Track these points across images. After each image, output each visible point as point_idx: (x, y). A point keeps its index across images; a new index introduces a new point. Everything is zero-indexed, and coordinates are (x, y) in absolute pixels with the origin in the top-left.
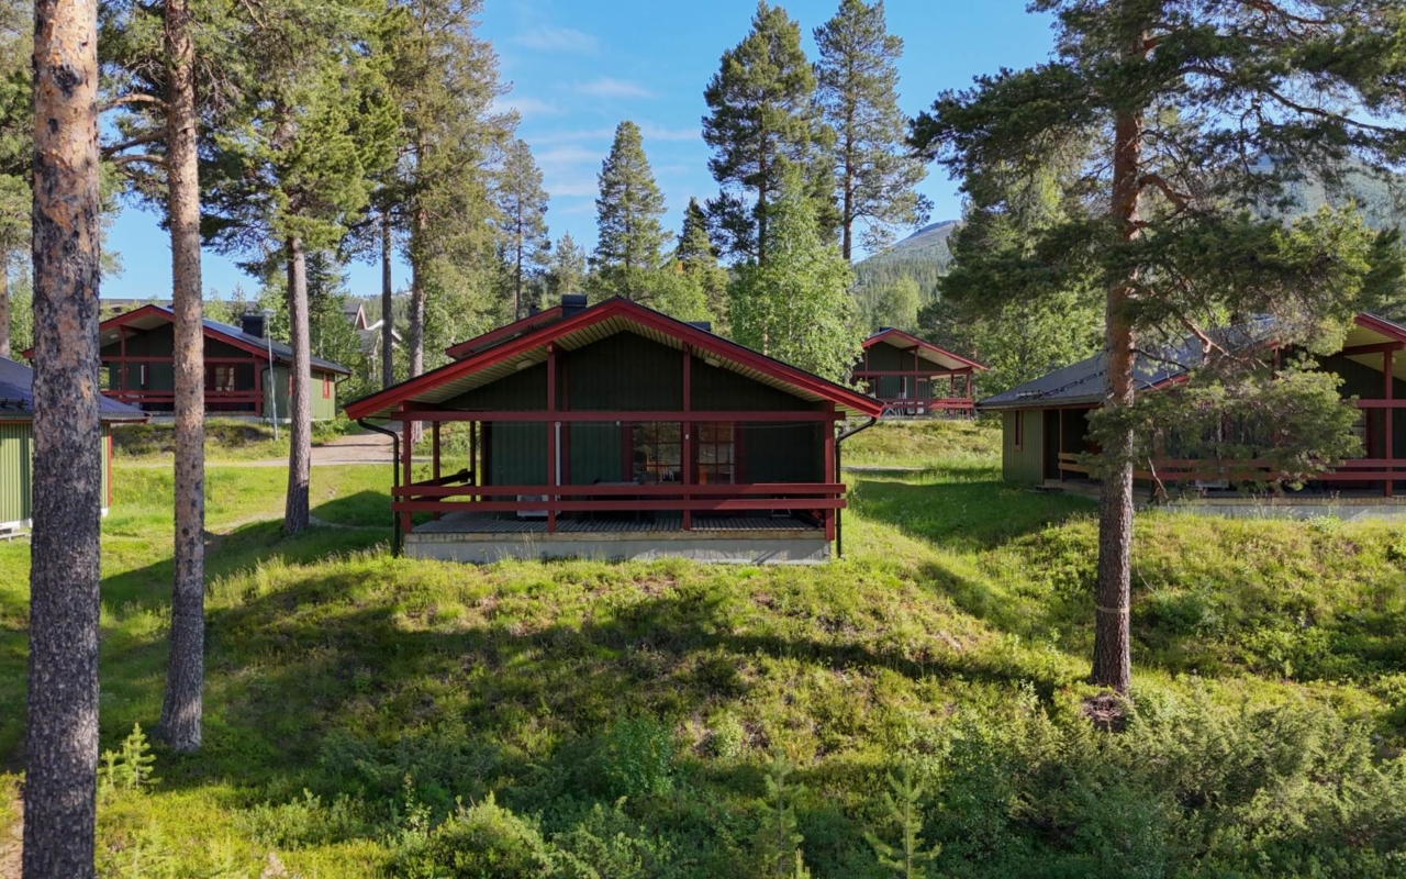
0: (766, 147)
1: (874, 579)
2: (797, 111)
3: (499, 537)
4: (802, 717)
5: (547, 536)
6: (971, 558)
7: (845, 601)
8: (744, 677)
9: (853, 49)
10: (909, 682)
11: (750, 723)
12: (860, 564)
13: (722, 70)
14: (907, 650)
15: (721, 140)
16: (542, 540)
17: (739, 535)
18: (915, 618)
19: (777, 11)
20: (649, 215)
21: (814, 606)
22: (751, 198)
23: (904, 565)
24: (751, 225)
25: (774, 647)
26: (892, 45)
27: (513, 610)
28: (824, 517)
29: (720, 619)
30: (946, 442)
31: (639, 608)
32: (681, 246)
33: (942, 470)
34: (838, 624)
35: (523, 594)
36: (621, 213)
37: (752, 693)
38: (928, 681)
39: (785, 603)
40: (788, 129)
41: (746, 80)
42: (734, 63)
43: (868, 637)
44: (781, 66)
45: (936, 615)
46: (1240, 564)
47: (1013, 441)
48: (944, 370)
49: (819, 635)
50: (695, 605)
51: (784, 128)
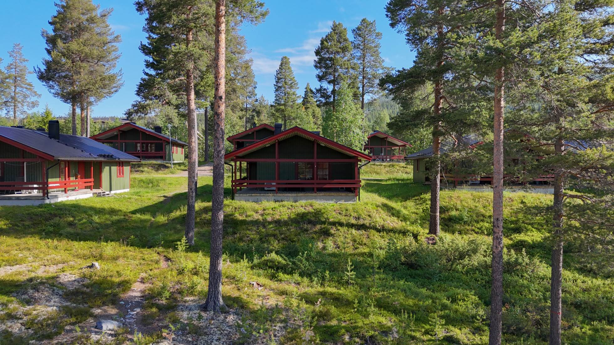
0: (335, 70)
1: (369, 207)
2: (346, 58)
3: (262, 195)
4: (349, 241)
5: (275, 195)
6: (399, 204)
7: (361, 212)
8: (332, 231)
9: (365, 36)
10: (378, 233)
11: (335, 243)
12: (365, 203)
13: (321, 44)
14: (378, 225)
15: (320, 68)
16: (274, 196)
17: (330, 195)
18: (380, 217)
19: (339, 24)
20: (292, 90)
21: (352, 214)
22: (330, 88)
23: (378, 203)
24: (330, 97)
25: (341, 224)
26: (378, 35)
27: (268, 214)
28: (355, 190)
29: (326, 217)
30: (397, 171)
31: (304, 213)
32: (304, 101)
33: (394, 179)
34: (359, 218)
35: (270, 210)
36: (283, 89)
37: (335, 235)
38: (383, 233)
39: (344, 213)
40: (343, 65)
41: (329, 48)
42: (325, 43)
43: (367, 222)
44: (341, 43)
45: (386, 217)
46: (477, 205)
47: (416, 169)
48: (397, 145)
49: (353, 221)
50: (318, 213)
51: (341, 64)
